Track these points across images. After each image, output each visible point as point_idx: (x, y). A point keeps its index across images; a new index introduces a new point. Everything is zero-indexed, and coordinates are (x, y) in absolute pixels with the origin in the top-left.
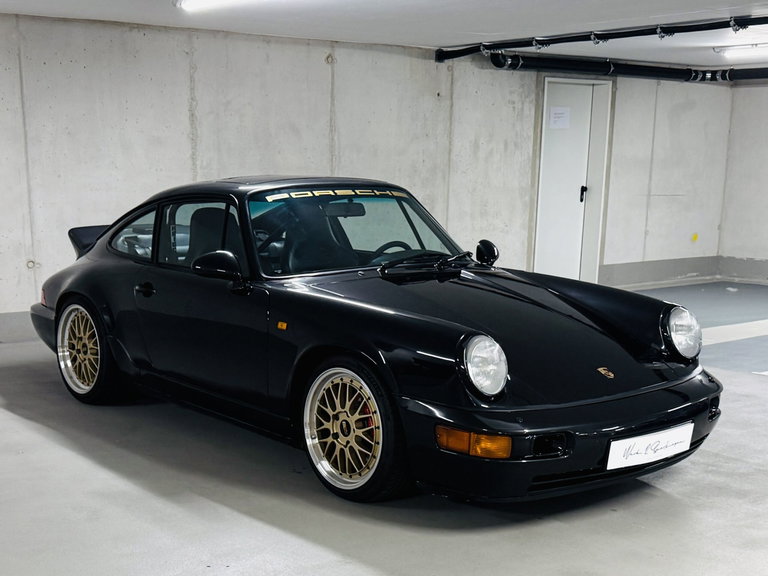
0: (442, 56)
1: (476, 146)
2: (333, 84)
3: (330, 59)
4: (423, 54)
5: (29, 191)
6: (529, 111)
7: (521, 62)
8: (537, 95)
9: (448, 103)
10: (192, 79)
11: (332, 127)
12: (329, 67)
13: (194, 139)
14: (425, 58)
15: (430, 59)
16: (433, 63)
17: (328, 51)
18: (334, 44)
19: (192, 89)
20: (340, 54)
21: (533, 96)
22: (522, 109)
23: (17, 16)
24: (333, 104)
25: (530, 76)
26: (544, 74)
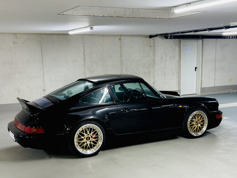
0: (151, 37)
1: (162, 58)
2: (121, 45)
3: (120, 39)
4: (146, 36)
5: (43, 73)
6: (177, 49)
7: (173, 37)
8: (179, 45)
9: (153, 48)
10: (84, 46)
11: (121, 55)
12: (120, 41)
13: (84, 60)
14: (146, 37)
15: (148, 38)
16: (149, 39)
17: (119, 37)
18: (121, 35)
19: (84, 49)
20: (122, 38)
21: (178, 45)
22: (175, 48)
23: (40, 34)
24: (121, 49)
25: (177, 40)
26: (181, 39)
